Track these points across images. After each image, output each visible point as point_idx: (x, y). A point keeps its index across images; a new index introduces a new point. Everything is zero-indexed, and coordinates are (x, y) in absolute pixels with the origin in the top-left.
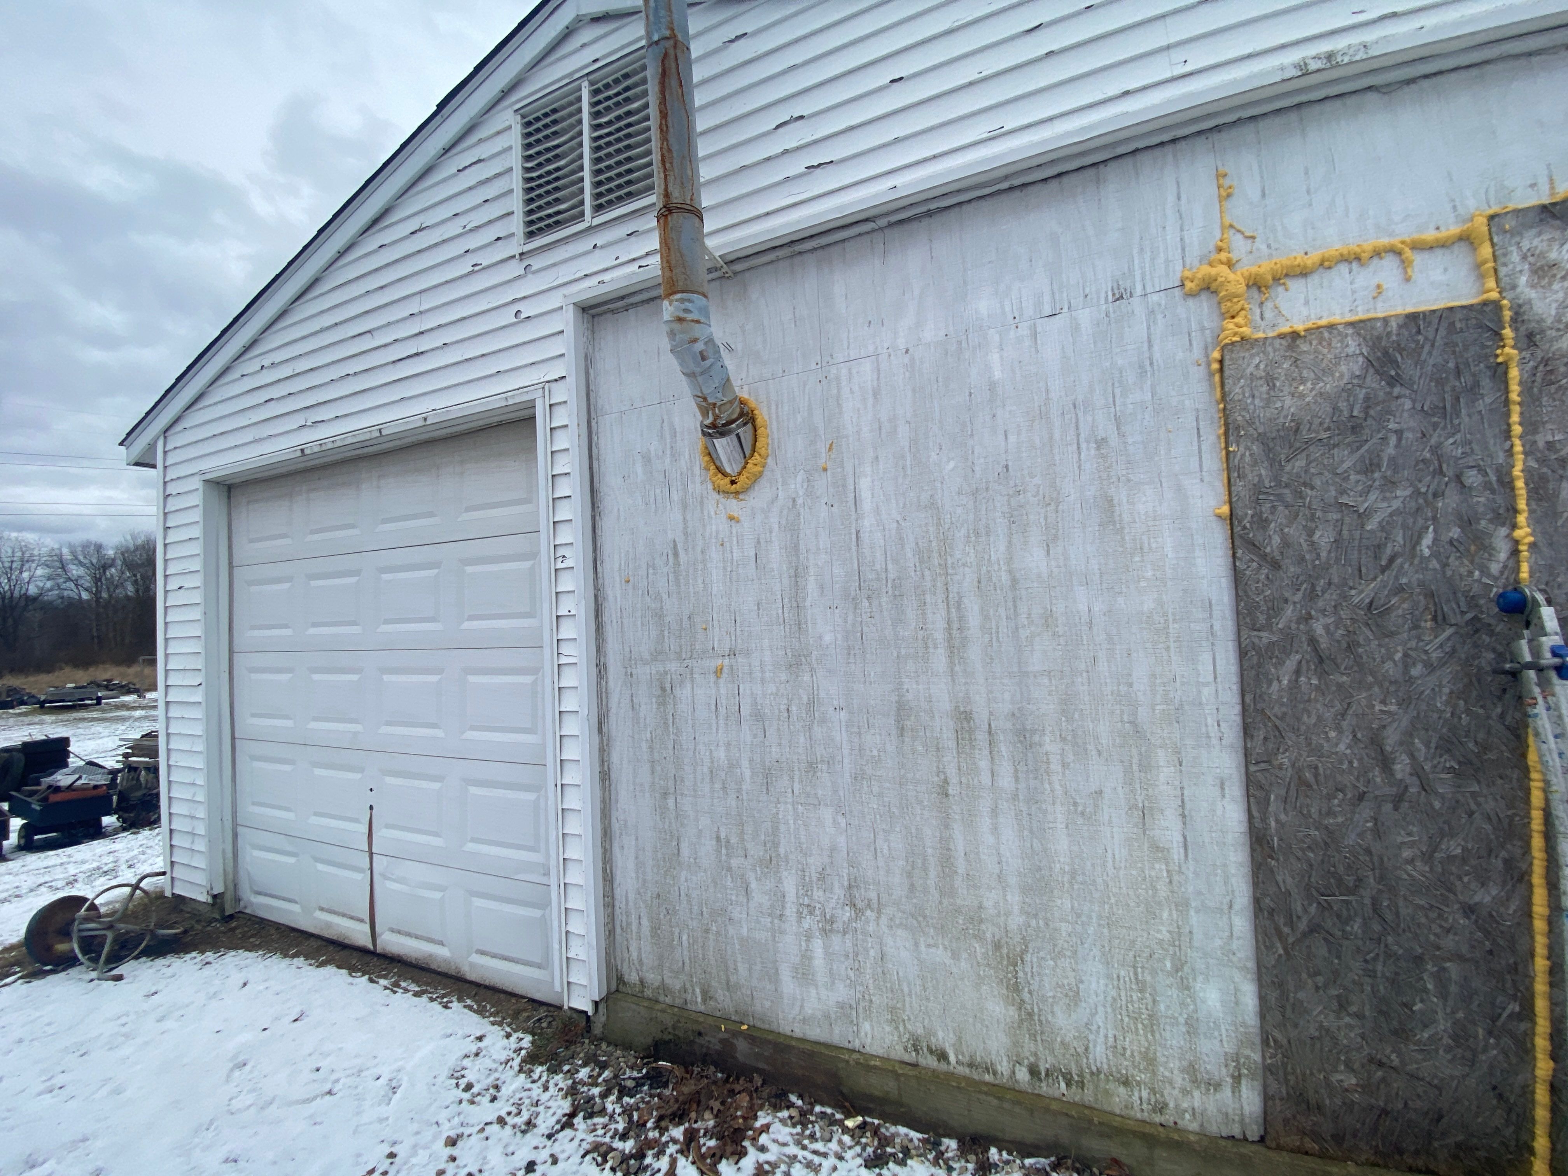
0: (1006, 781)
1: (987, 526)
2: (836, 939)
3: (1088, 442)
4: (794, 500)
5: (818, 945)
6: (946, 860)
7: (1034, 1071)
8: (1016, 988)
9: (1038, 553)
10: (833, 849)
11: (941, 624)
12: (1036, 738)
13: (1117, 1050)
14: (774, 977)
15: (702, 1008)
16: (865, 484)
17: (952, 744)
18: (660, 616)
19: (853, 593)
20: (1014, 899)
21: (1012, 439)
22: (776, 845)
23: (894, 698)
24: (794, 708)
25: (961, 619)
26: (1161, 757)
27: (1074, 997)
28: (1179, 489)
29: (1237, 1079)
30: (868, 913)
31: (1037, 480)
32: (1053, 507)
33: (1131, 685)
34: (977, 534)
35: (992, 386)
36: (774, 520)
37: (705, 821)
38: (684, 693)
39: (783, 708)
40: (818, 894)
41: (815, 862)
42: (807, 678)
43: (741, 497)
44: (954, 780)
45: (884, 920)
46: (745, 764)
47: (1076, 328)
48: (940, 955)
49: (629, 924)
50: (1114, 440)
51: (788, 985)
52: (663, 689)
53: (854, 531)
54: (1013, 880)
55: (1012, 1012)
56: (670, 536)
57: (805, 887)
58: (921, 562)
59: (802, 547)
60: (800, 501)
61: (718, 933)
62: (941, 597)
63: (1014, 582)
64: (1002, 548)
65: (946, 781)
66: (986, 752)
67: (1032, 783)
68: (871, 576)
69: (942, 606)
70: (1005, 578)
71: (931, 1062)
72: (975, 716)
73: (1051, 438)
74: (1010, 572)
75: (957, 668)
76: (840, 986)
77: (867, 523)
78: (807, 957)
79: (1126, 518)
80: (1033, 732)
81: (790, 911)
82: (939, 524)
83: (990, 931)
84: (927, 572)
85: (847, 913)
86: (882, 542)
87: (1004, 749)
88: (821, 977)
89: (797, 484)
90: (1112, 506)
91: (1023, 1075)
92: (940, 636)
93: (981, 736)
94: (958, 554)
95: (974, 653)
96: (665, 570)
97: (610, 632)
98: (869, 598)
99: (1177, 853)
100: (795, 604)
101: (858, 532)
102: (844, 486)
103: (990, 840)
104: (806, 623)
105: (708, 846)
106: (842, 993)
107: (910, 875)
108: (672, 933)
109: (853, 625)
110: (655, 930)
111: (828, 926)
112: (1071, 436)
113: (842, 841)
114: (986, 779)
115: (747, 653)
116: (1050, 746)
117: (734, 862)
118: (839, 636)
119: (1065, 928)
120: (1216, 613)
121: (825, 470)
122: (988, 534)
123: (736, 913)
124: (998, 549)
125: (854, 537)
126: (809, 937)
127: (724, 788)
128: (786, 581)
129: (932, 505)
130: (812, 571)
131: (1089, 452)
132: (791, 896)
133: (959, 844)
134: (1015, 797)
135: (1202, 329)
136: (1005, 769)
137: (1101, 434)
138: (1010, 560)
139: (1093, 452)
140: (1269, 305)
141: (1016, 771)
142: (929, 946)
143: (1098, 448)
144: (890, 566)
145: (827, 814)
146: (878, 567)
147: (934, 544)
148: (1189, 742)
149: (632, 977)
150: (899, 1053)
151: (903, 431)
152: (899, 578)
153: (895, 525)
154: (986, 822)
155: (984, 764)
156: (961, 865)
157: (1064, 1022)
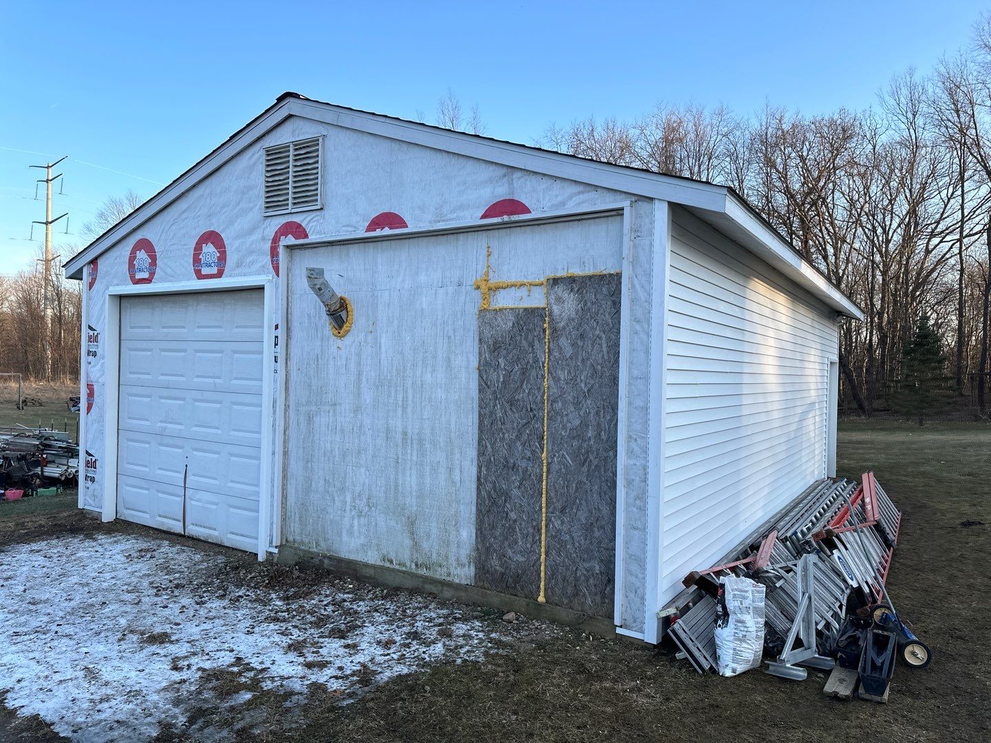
0: (414, 458)
1: (416, 363)
2: (362, 519)
3: (446, 337)
4: (360, 343)
5: (356, 521)
6: (396, 487)
7: (417, 565)
9: (429, 375)
10: (364, 484)
11: (401, 399)
12: (424, 442)
13: (439, 554)
14: (340, 535)
15: (315, 550)
16: (383, 341)
17: (401, 444)
18: (310, 386)
19: (377, 384)
20: (414, 500)
21: (426, 331)
22: (345, 483)
23: (386, 426)
24: (355, 428)
25: (407, 397)
26: (456, 450)
27: (429, 536)
28: (467, 357)
29: (470, 563)
30: (373, 508)
31: (431, 348)
32: (435, 359)
33: (450, 425)
34: (414, 365)
35: (422, 310)
36: (353, 350)
37: (321, 473)
38: (317, 419)
39: (351, 428)
40: (358, 502)
41: (358, 489)
42: (360, 416)
43: (342, 339)
44: (400, 457)
45: (378, 511)
46: (337, 450)
47: (447, 293)
48: (393, 523)
49: (291, 516)
50: (453, 336)
51: (345, 538)
52: (309, 417)
54: (414, 494)
55: (412, 543)
56: (316, 352)
57: (354, 499)
58: (397, 374)
59: (362, 363)
60: (362, 344)
61: (322, 518)
62: (401, 388)
63: (422, 385)
64: (420, 370)
65: (398, 458)
66: (410, 447)
67: (422, 459)
68: (382, 378)
69: (402, 392)
70: (420, 383)
71: (388, 565)
72: (408, 433)
73: (436, 334)
74: (421, 381)
75: (404, 416)
76: (362, 537)
77: (383, 356)
78: (352, 526)
79: (453, 366)
80: (423, 440)
81: (348, 508)
82: (403, 360)
83: (407, 513)
84: (399, 378)
85: (367, 509)
86: (387, 364)
87: (415, 446)
88: (356, 534)
89: (362, 336)
90: (450, 361)
91: (413, 566)
93: (409, 441)
94: (408, 372)
95: (409, 410)
96: (314, 366)
97: (291, 390)
98: (381, 386)
99: (458, 485)
100: (358, 386)
101: (380, 359)
102: (377, 340)
103: (409, 479)
104: (361, 394)
105: (322, 482)
106: (362, 540)
107: (386, 493)
108: (306, 519)
109: (376, 396)
110: (300, 517)
111: (360, 514)
112: (442, 334)
113: (367, 480)
114: (409, 458)
115: (340, 404)
116: (427, 446)
117: (330, 489)
118: (371, 400)
119: (427, 510)
120: (475, 402)
121: (371, 332)
122: (416, 366)
123: (330, 510)
125: (379, 361)
126: (353, 518)
127: (329, 459)
128: (355, 376)
129: (402, 353)
131: (446, 340)
132: (348, 503)
133: (400, 482)
134: (417, 463)
135: (478, 302)
136: (415, 453)
137: (450, 334)
138: (421, 377)
140: (495, 297)
141: (418, 454)
142: (390, 520)
143: (448, 339)
144: (388, 374)
145: (363, 470)
146: (385, 374)
147: (401, 368)
148: (464, 445)
149: (291, 539)
150: (379, 563)
151: (396, 322)
152: (391, 379)
153: (391, 359)
154: (408, 473)
155: (409, 451)
156: (400, 489)
157: (425, 545)
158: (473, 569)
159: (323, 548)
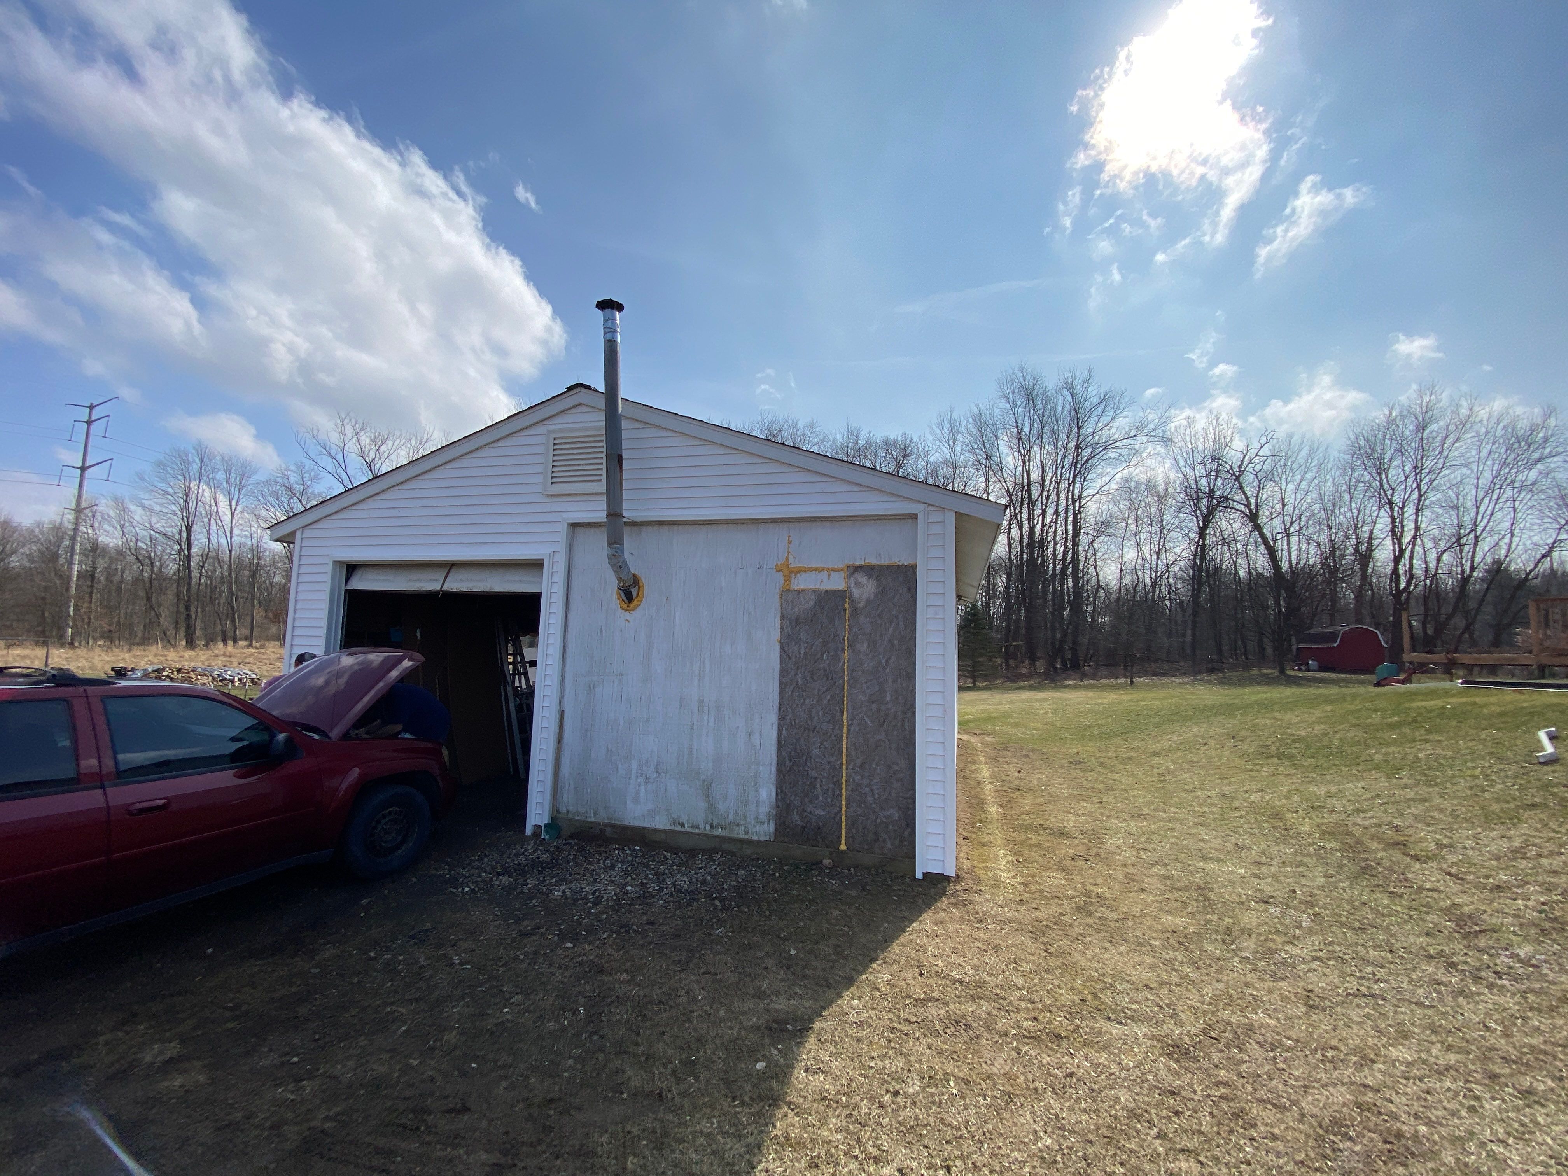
2: (649, 785)
4: (652, 616)
5: (643, 788)
6: (691, 751)
7: (711, 826)
8: (708, 796)
11: (697, 669)
12: (722, 709)
13: (736, 814)
14: (624, 803)
15: (594, 819)
16: (677, 614)
17: (696, 711)
18: (591, 657)
19: (669, 655)
21: (725, 607)
22: (630, 751)
23: (679, 695)
24: (643, 698)
26: (756, 716)
28: (769, 631)
29: (769, 820)
30: (663, 774)
31: (731, 623)
33: (750, 692)
34: (711, 638)
37: (602, 742)
38: (599, 690)
39: (639, 697)
40: (645, 768)
41: (645, 756)
42: (649, 686)
44: (696, 724)
45: (668, 777)
46: (621, 719)
48: (685, 787)
49: (564, 786)
50: (753, 612)
51: (630, 805)
52: (590, 688)
54: (710, 758)
55: (706, 805)
56: (600, 624)
57: (640, 766)
58: (693, 645)
59: (653, 635)
60: (654, 617)
61: (603, 787)
65: (693, 725)
66: (707, 714)
69: (698, 662)
70: (718, 654)
71: (679, 828)
72: (704, 701)
74: (720, 652)
75: (701, 684)
76: (649, 803)
78: (638, 793)
79: (755, 639)
80: (721, 707)
81: (633, 776)
82: (700, 633)
83: (702, 777)
84: (695, 649)
85: (655, 775)
86: (681, 637)
87: (712, 713)
88: (642, 800)
90: (750, 634)
91: (708, 828)
92: (697, 673)
94: (705, 644)
96: (597, 638)
97: (568, 661)
98: (675, 657)
100: (648, 657)
101: (673, 632)
102: (670, 614)
103: (705, 744)
104: (651, 665)
105: (603, 751)
106: (650, 806)
108: (583, 789)
109: (668, 667)
110: (576, 788)
111: (647, 780)
115: (627, 674)
117: (613, 758)
118: (663, 671)
120: (776, 672)
121: (664, 607)
123: (612, 778)
124: (717, 644)
125: (672, 634)
126: (639, 785)
127: (612, 729)
130: (655, 645)
132: (634, 771)
134: (714, 729)
137: (750, 611)
138: (720, 649)
139: (747, 616)
140: (796, 579)
141: (715, 721)
142: (682, 785)
143: (749, 615)
144: (683, 646)
145: (651, 738)
146: (679, 646)
147: (698, 640)
148: (765, 711)
149: (563, 810)
150: (668, 827)
152: (685, 650)
155: (706, 718)
156: (695, 753)
157: (721, 807)
158: (772, 827)
159: (603, 817)
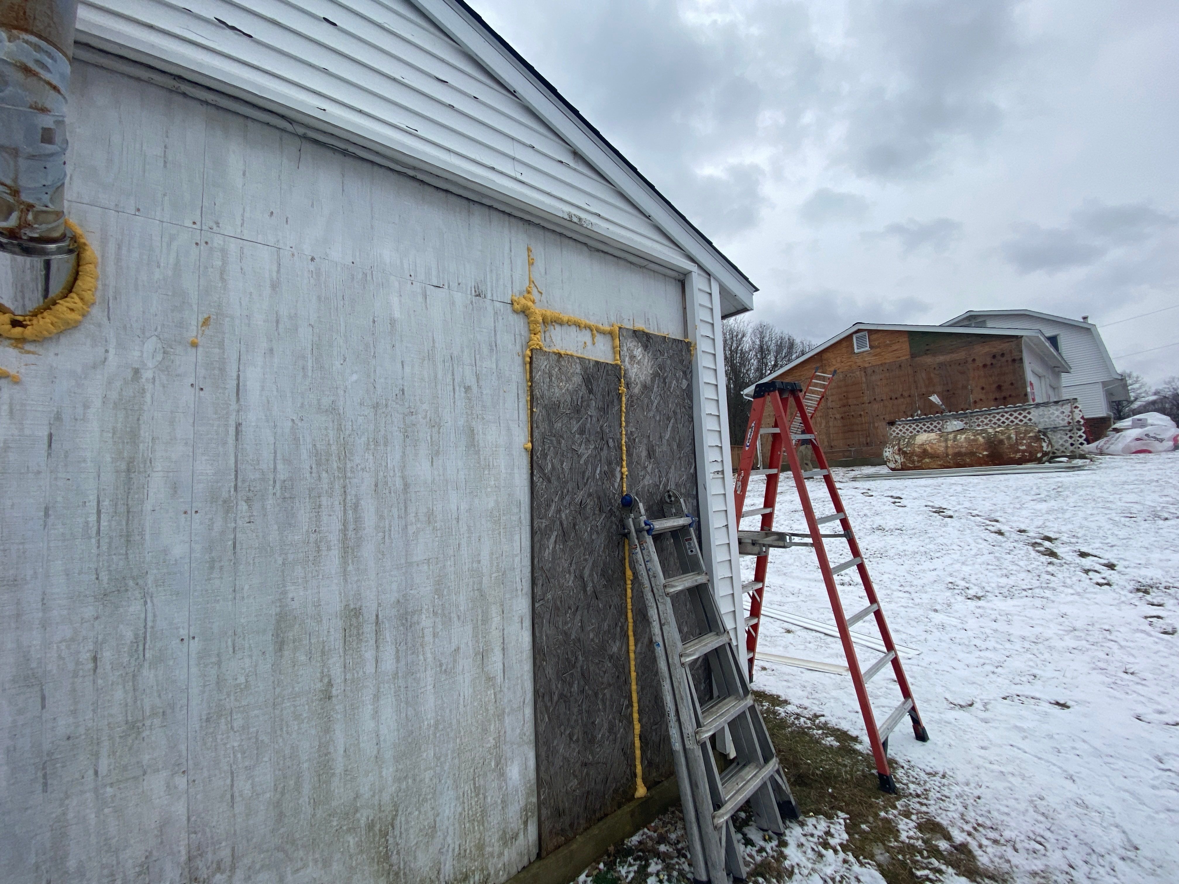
0: (388, 664)
1: (385, 437)
3: (460, 386)
4: (136, 371)
6: (323, 766)
8: (386, 857)
9: (426, 464)
10: (164, 824)
12: (416, 618)
17: (339, 644)
19: (225, 495)
20: (388, 771)
21: (407, 369)
23: (274, 610)
25: (357, 519)
27: (432, 832)
28: (509, 429)
29: (526, 822)
31: (425, 406)
32: (436, 428)
33: (479, 562)
35: (393, 322)
36: (94, 391)
42: (135, 607)
43: (28, 347)
44: (338, 680)
47: (452, 302)
50: (475, 388)
53: (232, 423)
58: (319, 464)
59: (145, 433)
60: (147, 374)
62: (337, 500)
63: (406, 486)
64: (398, 456)
65: (330, 684)
66: (372, 642)
67: (410, 658)
68: (253, 475)
69: (338, 509)
70: (399, 483)
72: (364, 610)
73: (436, 377)
74: (403, 478)
75: (350, 568)
77: (253, 417)
79: (482, 444)
80: (414, 613)
82: (339, 429)
84: (324, 475)
86: (271, 440)
87: (388, 635)
89: (144, 353)
90: (474, 435)
92: (334, 538)
94: (357, 459)
95: (368, 551)
98: (248, 500)
99: (499, 679)
100: (122, 509)
101: (238, 425)
102: (222, 370)
104: (142, 534)
107: (278, 804)
109: (223, 533)
112: (449, 379)
113: (179, 807)
114: (370, 668)
116: (426, 621)
118: (197, 547)
119: (428, 775)
120: (523, 509)
121: (194, 345)
122: (386, 445)
124: (394, 458)
125: (232, 430)
128: (108, 477)
129: (333, 410)
130: (158, 465)
131: (460, 393)
133: (339, 743)
134: (396, 675)
135: (521, 336)
136: (388, 653)
137: (467, 383)
139: (463, 394)
141: (397, 651)
143: (466, 392)
144: (280, 466)
146: (264, 466)
147: (334, 447)
148: (508, 596)
151: (305, 333)
152: (291, 479)
153: (290, 424)
154: (368, 710)
156: (338, 765)
157: (422, 861)
158: (532, 833)
